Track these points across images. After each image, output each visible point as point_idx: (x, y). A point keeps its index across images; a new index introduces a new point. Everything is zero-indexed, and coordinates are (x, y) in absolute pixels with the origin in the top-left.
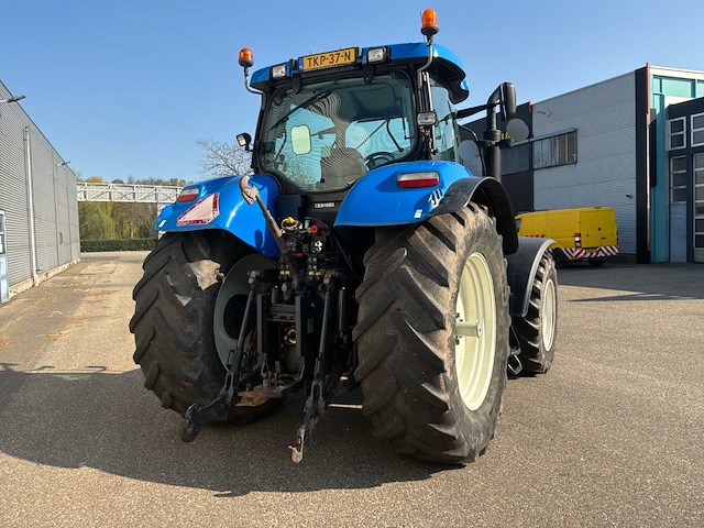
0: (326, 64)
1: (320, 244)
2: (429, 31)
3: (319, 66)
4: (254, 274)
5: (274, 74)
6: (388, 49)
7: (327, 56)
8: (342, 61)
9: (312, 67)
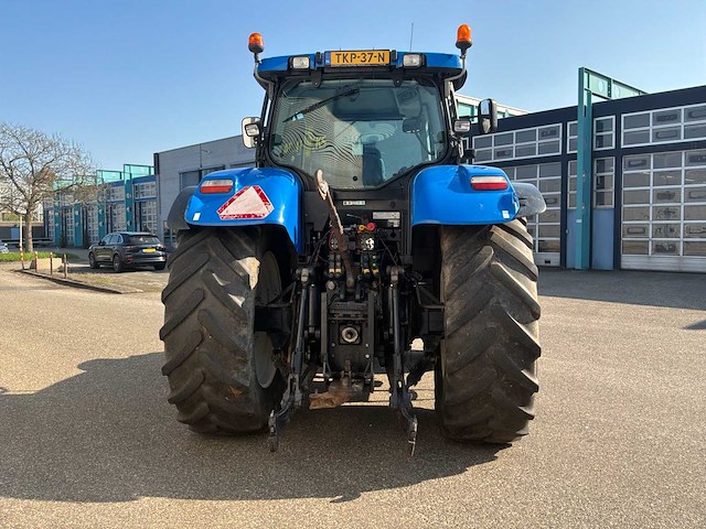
0: (357, 62)
1: (372, 242)
2: (464, 45)
3: (349, 64)
4: (305, 272)
5: (295, 65)
6: (423, 56)
7: (358, 54)
8: (375, 61)
9: (341, 63)
